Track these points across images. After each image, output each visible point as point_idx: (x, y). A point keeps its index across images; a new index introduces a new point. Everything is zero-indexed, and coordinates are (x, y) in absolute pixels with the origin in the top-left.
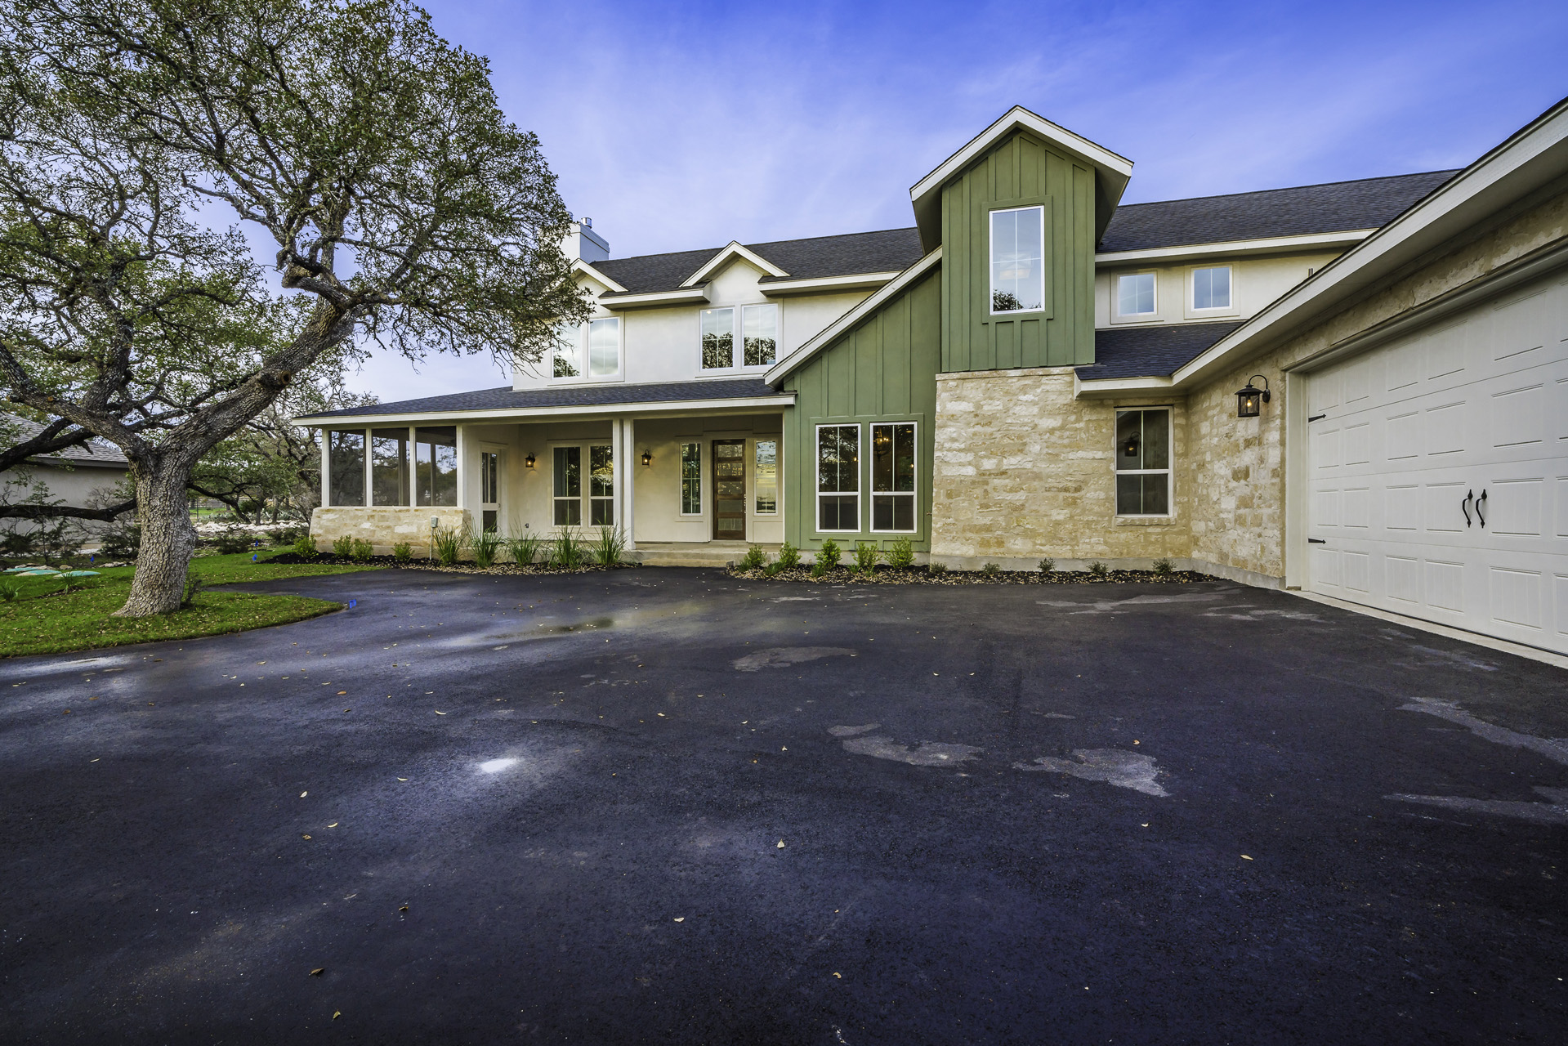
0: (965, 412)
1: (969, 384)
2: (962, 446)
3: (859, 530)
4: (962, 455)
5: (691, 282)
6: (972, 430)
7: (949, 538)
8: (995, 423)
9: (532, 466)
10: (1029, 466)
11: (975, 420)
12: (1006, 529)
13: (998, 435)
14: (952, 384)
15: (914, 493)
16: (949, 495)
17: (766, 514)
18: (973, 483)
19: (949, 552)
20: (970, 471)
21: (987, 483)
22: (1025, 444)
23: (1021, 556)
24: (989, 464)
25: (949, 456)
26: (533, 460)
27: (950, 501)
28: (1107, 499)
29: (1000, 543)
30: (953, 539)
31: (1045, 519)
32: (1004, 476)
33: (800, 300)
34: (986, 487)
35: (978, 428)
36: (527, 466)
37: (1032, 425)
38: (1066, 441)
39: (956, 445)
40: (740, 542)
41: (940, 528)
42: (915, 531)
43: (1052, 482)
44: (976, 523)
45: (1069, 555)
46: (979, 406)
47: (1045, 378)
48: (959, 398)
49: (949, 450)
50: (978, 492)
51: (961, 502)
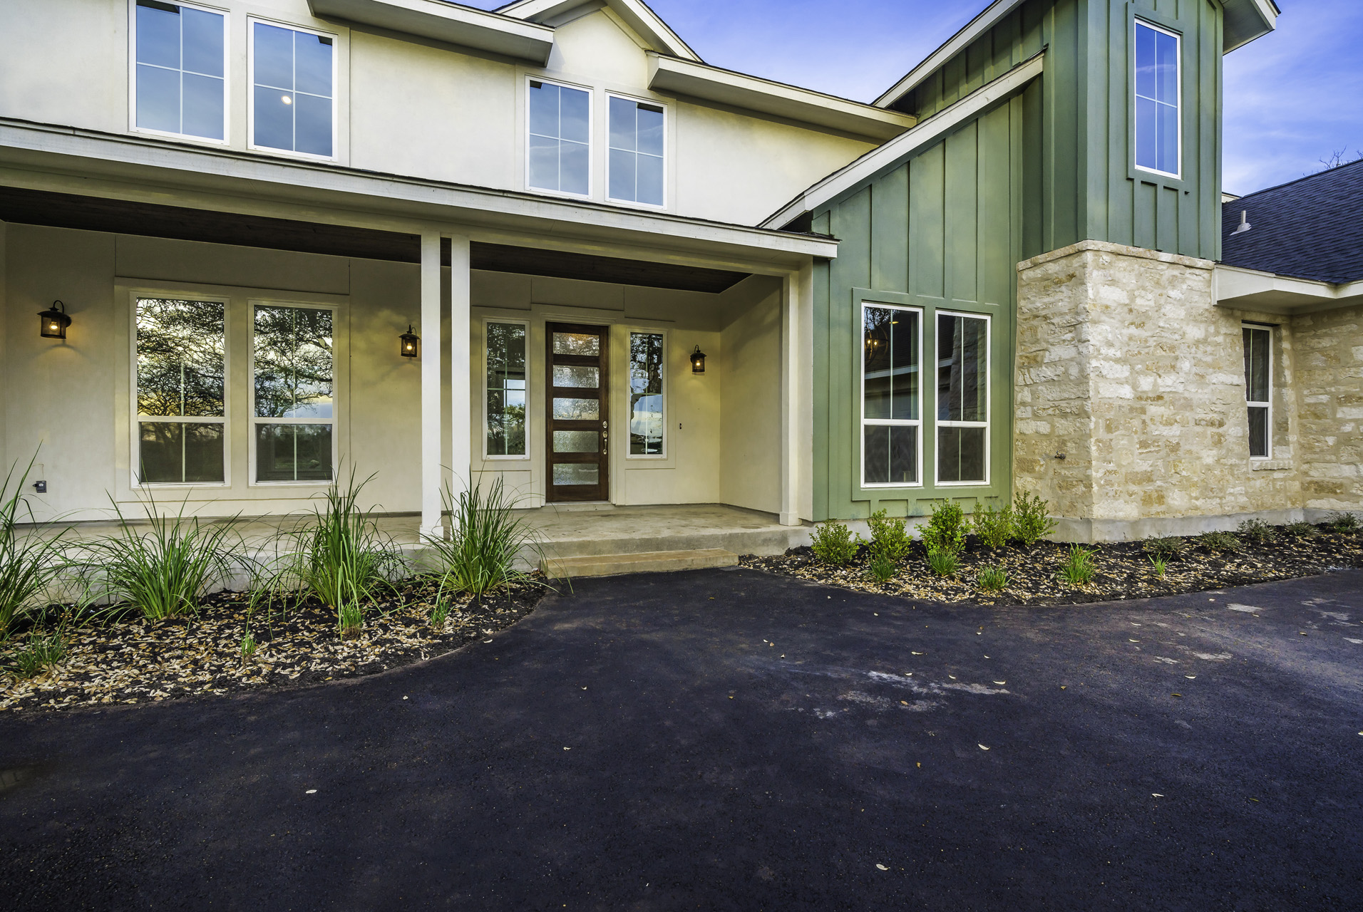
0: (1120, 304)
1: (1122, 263)
2: (1119, 354)
3: (920, 483)
4: (1118, 367)
5: (523, 11)
6: (1126, 332)
7: (1111, 494)
8: (1149, 325)
9: (61, 335)
10: (1180, 388)
11: (1130, 318)
12: (1164, 478)
13: (1152, 342)
14: (1107, 258)
15: (987, 424)
16: (1109, 428)
17: (647, 457)
18: (1132, 409)
19: (1112, 515)
20: (1127, 392)
21: (1143, 411)
22: (1177, 358)
23: (1179, 516)
24: (1146, 383)
25: (1107, 368)
26: (65, 321)
27: (1110, 436)
28: (1243, 437)
29: (1161, 499)
30: (1116, 496)
31: (1198, 462)
32: (1160, 402)
33: (700, 110)
34: (1143, 417)
35: (1133, 330)
36: (45, 334)
37: (1181, 333)
38: (1209, 359)
39: (1111, 352)
40: (600, 506)
41: (1101, 478)
42: (988, 482)
43: (1200, 414)
44: (1137, 469)
45: (1218, 511)
46: (1133, 298)
47: (1189, 271)
48: (1113, 282)
49: (1106, 359)
50: (1136, 423)
51: (1121, 441)
